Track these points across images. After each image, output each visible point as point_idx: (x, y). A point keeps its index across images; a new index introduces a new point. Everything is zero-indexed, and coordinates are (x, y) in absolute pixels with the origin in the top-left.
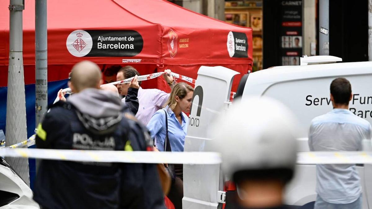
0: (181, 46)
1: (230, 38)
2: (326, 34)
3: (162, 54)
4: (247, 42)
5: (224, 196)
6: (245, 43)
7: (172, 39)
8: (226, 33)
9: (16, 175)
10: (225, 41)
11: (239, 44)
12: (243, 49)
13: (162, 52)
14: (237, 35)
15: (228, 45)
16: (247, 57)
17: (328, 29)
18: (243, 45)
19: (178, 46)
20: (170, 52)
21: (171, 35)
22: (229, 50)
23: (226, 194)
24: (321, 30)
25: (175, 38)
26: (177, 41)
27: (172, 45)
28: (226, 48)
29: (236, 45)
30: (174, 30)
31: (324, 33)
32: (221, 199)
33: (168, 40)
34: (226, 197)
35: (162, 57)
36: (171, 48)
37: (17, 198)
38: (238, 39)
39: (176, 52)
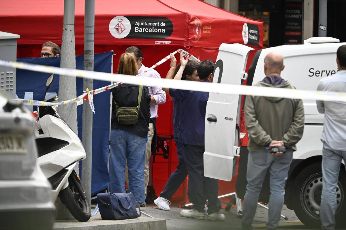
0: (204, 32)
1: (245, 28)
2: (324, 30)
3: (188, 38)
4: (258, 33)
5: (239, 150)
6: (257, 33)
7: (197, 25)
8: (242, 24)
9: (67, 126)
10: (241, 31)
11: (252, 34)
12: (255, 38)
13: (188, 36)
14: (250, 26)
15: (243, 34)
16: (259, 45)
17: (326, 25)
18: (256, 35)
19: (202, 32)
20: (196, 36)
21: (196, 22)
22: (244, 38)
23: (241, 149)
24: (320, 26)
25: (200, 25)
26: (202, 27)
27: (197, 30)
28: (242, 36)
29: (250, 34)
30: (199, 18)
31: (322, 29)
32: (236, 153)
33: (194, 26)
34: (241, 152)
35: (188, 40)
36: (196, 33)
37: (67, 144)
38: (251, 30)
39: (200, 36)
